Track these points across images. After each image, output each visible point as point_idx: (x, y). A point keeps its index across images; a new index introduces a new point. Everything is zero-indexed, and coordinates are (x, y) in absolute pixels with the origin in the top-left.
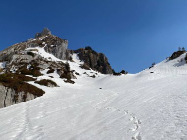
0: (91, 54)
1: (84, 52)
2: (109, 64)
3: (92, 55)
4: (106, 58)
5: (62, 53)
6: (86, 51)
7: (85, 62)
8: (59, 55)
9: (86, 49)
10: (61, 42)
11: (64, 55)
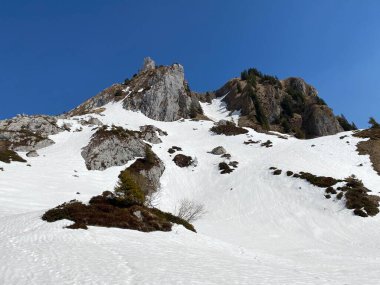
0: (259, 85)
1: (239, 87)
2: (320, 102)
3: (261, 88)
4: (310, 90)
5: (165, 103)
6: (244, 84)
7: (243, 114)
8: (157, 109)
9: (244, 78)
10: (163, 73)
11: (173, 107)
